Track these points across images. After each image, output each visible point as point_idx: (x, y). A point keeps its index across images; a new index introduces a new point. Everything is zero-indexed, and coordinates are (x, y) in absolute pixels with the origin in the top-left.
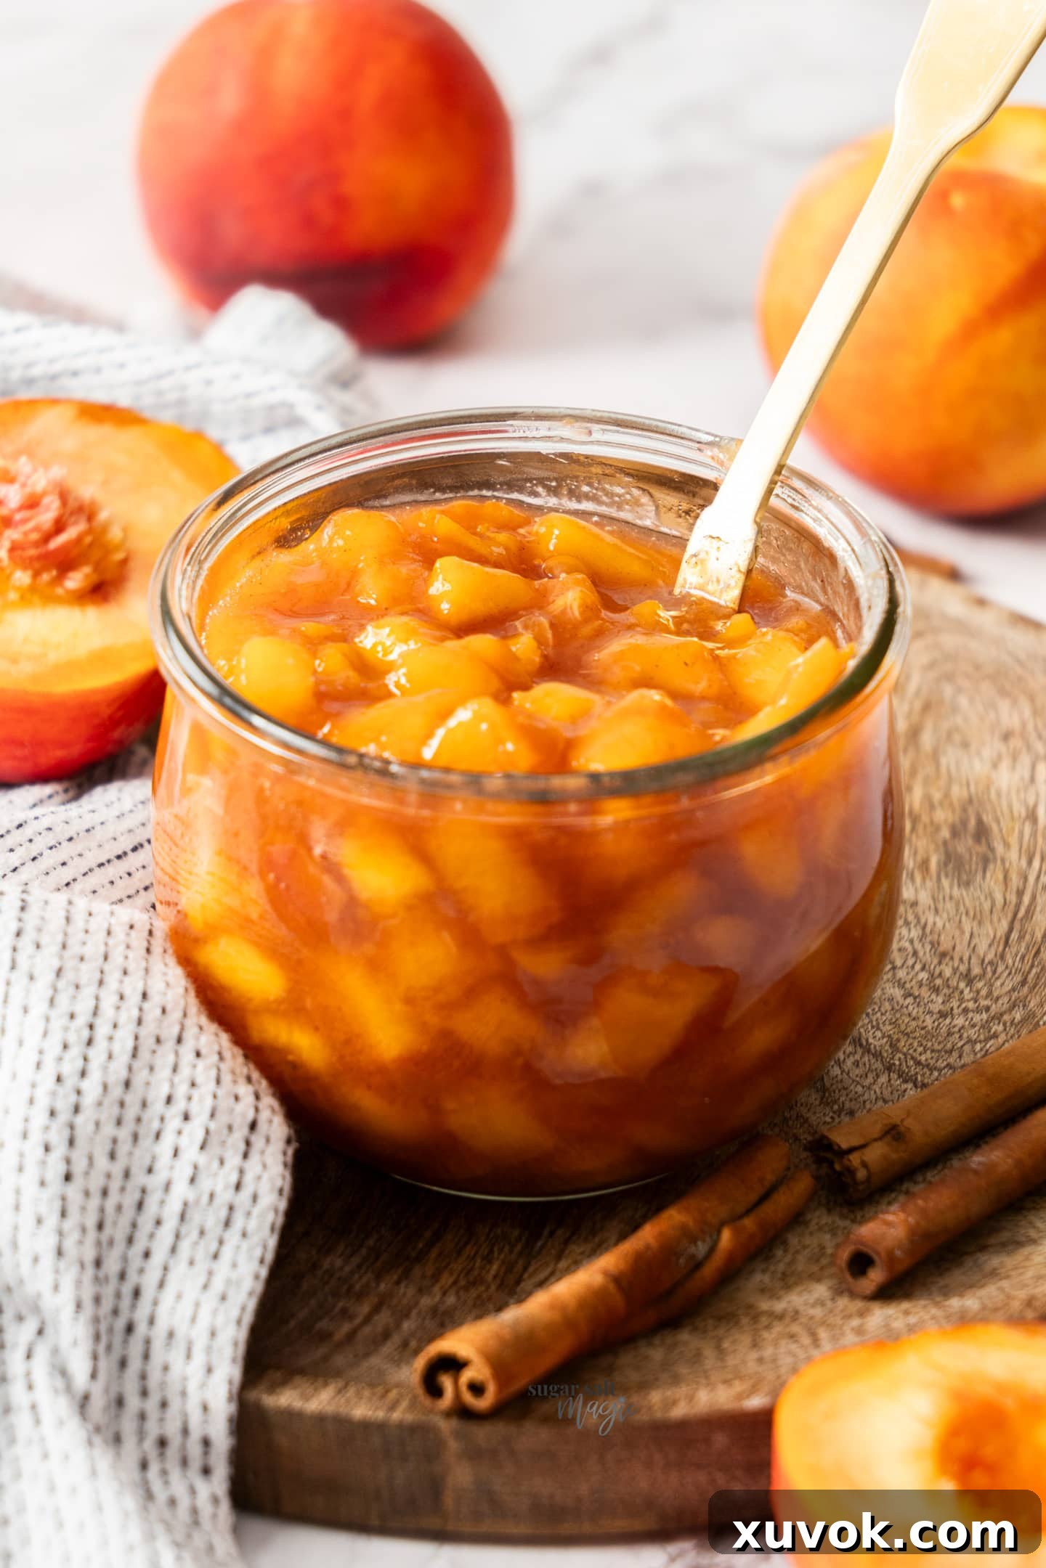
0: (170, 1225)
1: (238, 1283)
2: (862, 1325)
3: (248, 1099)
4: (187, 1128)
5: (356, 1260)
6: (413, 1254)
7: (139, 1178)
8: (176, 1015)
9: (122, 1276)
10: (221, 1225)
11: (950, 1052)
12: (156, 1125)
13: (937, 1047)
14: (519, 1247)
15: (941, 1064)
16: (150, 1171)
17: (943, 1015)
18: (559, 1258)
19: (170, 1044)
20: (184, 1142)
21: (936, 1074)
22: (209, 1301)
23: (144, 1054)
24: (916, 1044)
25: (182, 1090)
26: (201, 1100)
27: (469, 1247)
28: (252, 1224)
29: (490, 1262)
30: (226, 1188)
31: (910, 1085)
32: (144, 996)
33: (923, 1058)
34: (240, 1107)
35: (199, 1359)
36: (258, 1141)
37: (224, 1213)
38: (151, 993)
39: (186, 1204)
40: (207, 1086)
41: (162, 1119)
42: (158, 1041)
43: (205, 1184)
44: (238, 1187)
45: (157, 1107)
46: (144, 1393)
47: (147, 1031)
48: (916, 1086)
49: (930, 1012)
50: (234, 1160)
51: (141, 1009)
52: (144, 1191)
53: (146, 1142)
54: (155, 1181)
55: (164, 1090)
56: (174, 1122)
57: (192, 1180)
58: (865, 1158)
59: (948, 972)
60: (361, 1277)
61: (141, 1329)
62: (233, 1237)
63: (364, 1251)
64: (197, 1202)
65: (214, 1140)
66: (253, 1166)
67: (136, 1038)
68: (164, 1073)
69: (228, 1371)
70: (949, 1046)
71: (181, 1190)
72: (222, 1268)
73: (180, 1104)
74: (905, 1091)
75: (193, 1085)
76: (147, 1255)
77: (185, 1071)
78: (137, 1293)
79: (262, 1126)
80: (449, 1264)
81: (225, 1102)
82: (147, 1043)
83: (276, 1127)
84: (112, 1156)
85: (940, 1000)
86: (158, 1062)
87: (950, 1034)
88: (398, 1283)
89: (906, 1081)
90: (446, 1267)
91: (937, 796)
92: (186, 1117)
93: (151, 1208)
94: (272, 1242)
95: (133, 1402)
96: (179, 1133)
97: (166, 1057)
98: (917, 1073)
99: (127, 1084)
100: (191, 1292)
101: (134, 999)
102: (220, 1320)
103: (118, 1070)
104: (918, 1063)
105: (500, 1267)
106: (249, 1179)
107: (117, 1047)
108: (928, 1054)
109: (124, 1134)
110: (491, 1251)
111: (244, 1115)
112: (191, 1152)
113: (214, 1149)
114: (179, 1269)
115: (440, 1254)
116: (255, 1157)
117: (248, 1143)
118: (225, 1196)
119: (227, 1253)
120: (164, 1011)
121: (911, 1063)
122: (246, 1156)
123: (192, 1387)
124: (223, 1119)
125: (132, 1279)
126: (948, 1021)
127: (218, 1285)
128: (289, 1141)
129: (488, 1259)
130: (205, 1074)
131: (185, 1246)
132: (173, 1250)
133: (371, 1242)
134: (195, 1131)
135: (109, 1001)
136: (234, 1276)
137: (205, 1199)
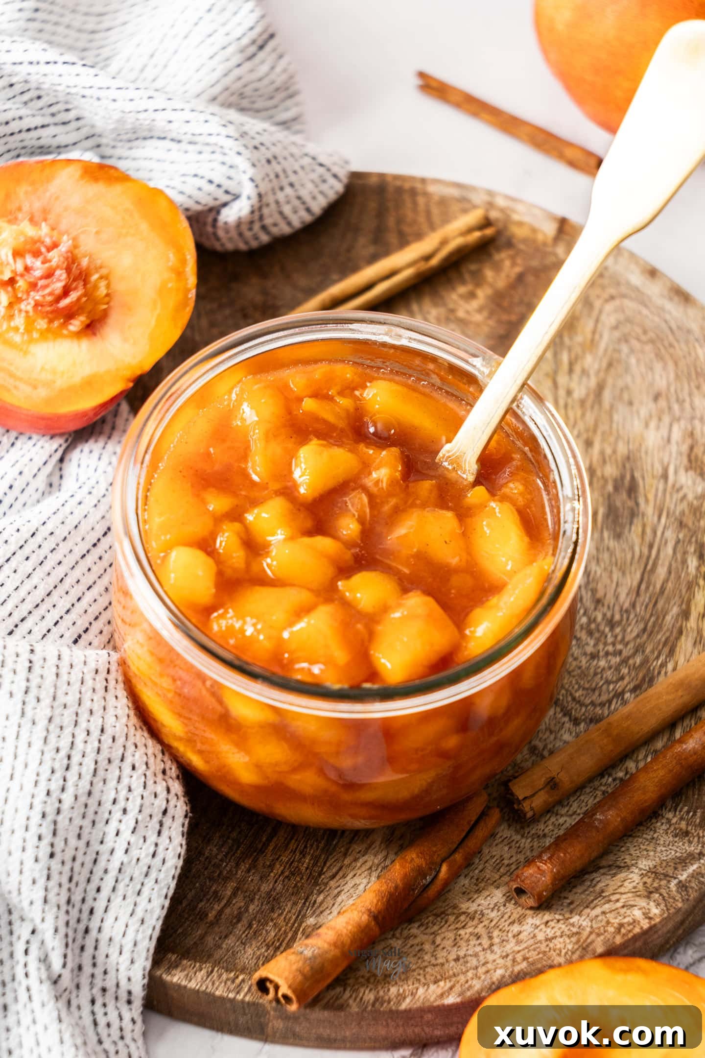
0: (113, 873)
1: (152, 911)
2: (520, 933)
3: (163, 795)
4: (125, 819)
5: (225, 850)
6: (260, 846)
7: (95, 846)
8: (121, 741)
9: (83, 900)
10: (143, 875)
11: (594, 690)
12: (106, 815)
13: (587, 686)
14: (322, 845)
15: (588, 701)
16: (102, 842)
17: (594, 656)
18: (345, 855)
19: (116, 762)
20: (122, 827)
21: (584, 709)
22: (134, 923)
23: (101, 773)
24: (574, 682)
25: (123, 793)
26: (134, 801)
27: (293, 841)
28: (162, 876)
29: (304, 856)
30: (147, 855)
31: (566, 719)
32: (102, 731)
33: (577, 695)
34: (157, 802)
35: (126, 955)
36: (167, 821)
37: (145, 869)
38: (107, 727)
39: (122, 864)
40: (138, 790)
41: (110, 813)
42: (110, 761)
43: (135, 853)
44: (154, 856)
45: (107, 805)
46: (94, 965)
47: (102, 758)
48: (570, 720)
49: (585, 654)
50: (152, 838)
51: (100, 741)
52: (97, 853)
53: (100, 825)
54: (105, 849)
55: (112, 795)
56: (117, 814)
57: (126, 851)
58: (533, 805)
59: (599, 618)
60: (226, 866)
61: (94, 933)
62: (150, 882)
63: (230, 841)
64: (130, 862)
65: (141, 825)
66: (164, 841)
67: (96, 763)
68: (112, 783)
69: (143, 962)
70: (594, 685)
71: (119, 855)
72: (143, 901)
73: (121, 804)
74: (564, 723)
75: (130, 790)
76: (98, 890)
77: (125, 781)
78: (91, 912)
79: (171, 812)
80: (280, 856)
81: (149, 798)
82: (103, 764)
83: (179, 808)
84: (79, 836)
85: (592, 642)
86: (109, 776)
87: (595, 674)
88: (248, 871)
89: (565, 715)
90: (277, 859)
91: (609, 451)
92: (125, 811)
93: (102, 863)
94: (173, 885)
95: (88, 969)
96: (120, 821)
97: (114, 773)
98: (572, 708)
99: (90, 794)
100: (124, 918)
101: (96, 733)
102: (140, 937)
103: (84, 785)
104: (574, 699)
105: (310, 860)
106: (161, 849)
107: (84, 770)
108: (580, 692)
109: (87, 823)
110: (306, 847)
111: (160, 807)
112: (126, 835)
113: (141, 831)
114: (117, 900)
115: (274, 848)
116: (165, 833)
117: (161, 824)
118: (146, 860)
119: (146, 891)
120: (114, 739)
121: (570, 699)
122: (159, 833)
123: (122, 968)
124: (147, 811)
125: (89, 903)
126: (595, 662)
127: (139, 913)
128: (186, 816)
129: (303, 854)
130: (137, 782)
131: (121, 886)
132: (114, 889)
133: (234, 835)
134: (129, 822)
135: (81, 736)
136: (149, 907)
137: (135, 861)
